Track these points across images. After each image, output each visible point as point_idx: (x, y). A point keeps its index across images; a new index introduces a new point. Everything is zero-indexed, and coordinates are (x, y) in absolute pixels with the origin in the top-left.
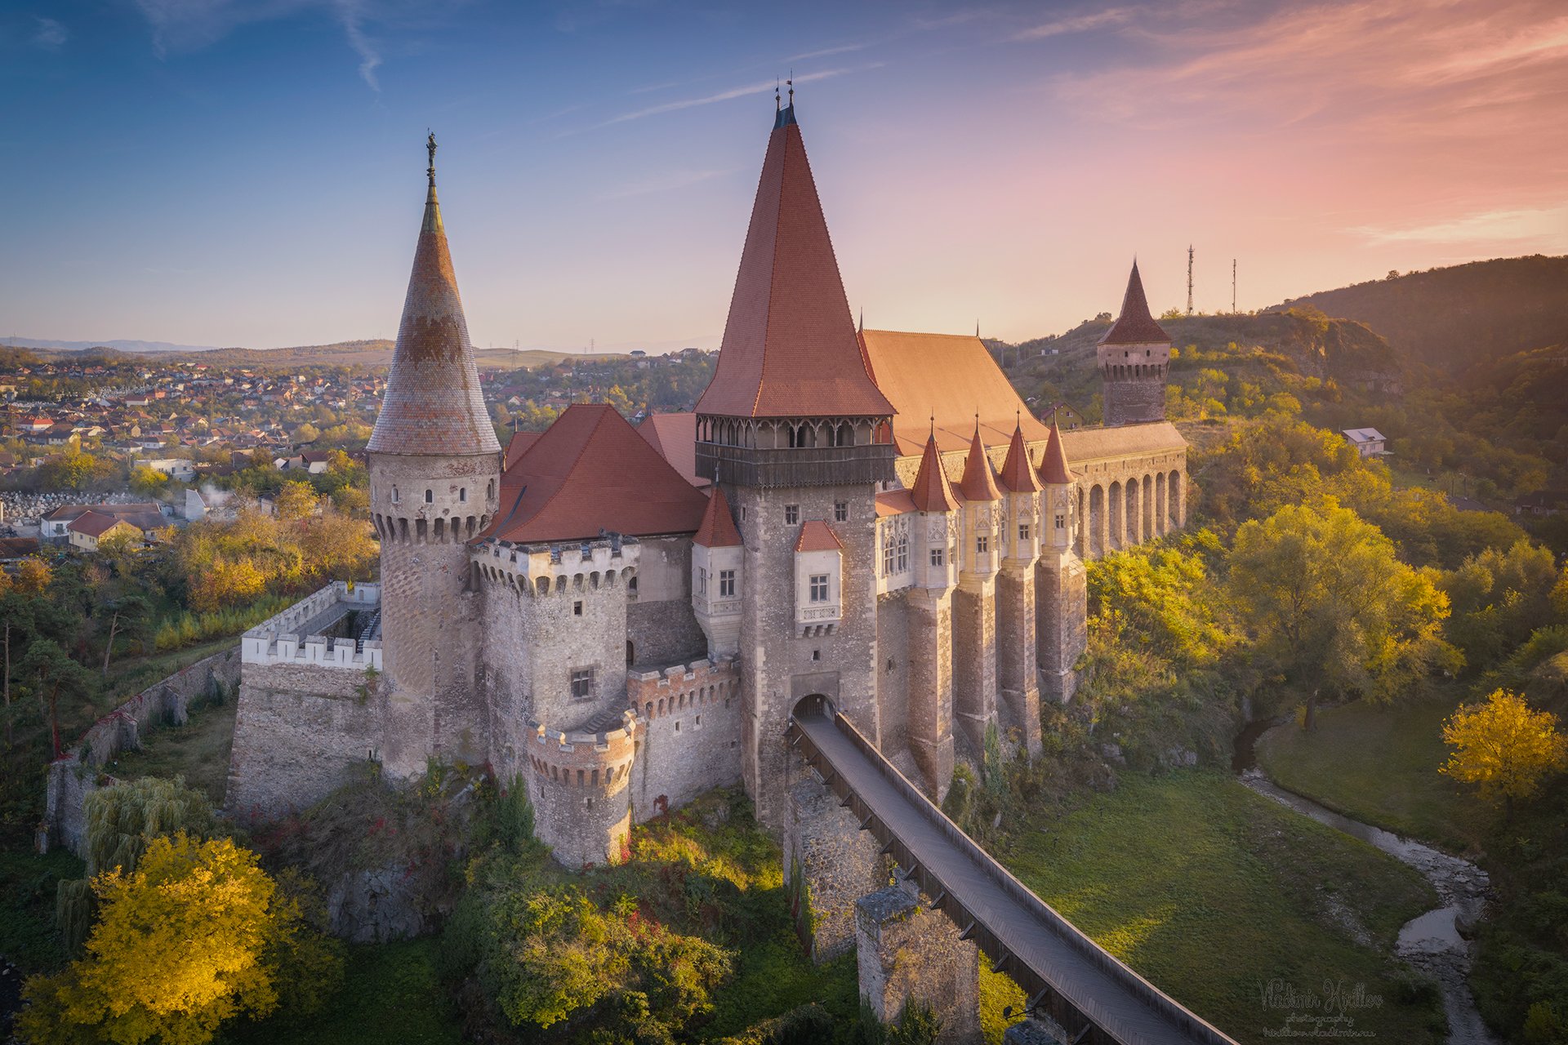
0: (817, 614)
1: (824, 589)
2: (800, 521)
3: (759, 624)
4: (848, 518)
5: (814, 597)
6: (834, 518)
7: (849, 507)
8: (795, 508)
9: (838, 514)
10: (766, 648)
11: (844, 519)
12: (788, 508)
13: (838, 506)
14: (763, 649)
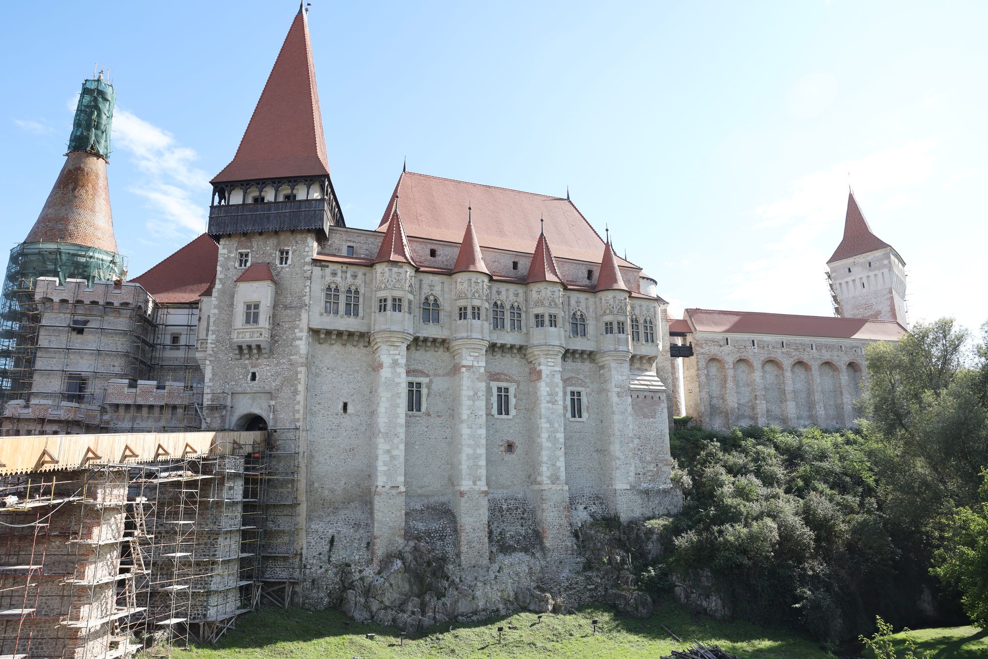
0: (248, 335)
1: (256, 316)
2: (249, 264)
3: (209, 345)
4: (289, 262)
5: (248, 321)
6: (278, 262)
7: (290, 253)
8: (247, 255)
9: (282, 259)
10: (213, 367)
11: (286, 263)
12: (241, 255)
13: (282, 253)
14: (211, 367)
